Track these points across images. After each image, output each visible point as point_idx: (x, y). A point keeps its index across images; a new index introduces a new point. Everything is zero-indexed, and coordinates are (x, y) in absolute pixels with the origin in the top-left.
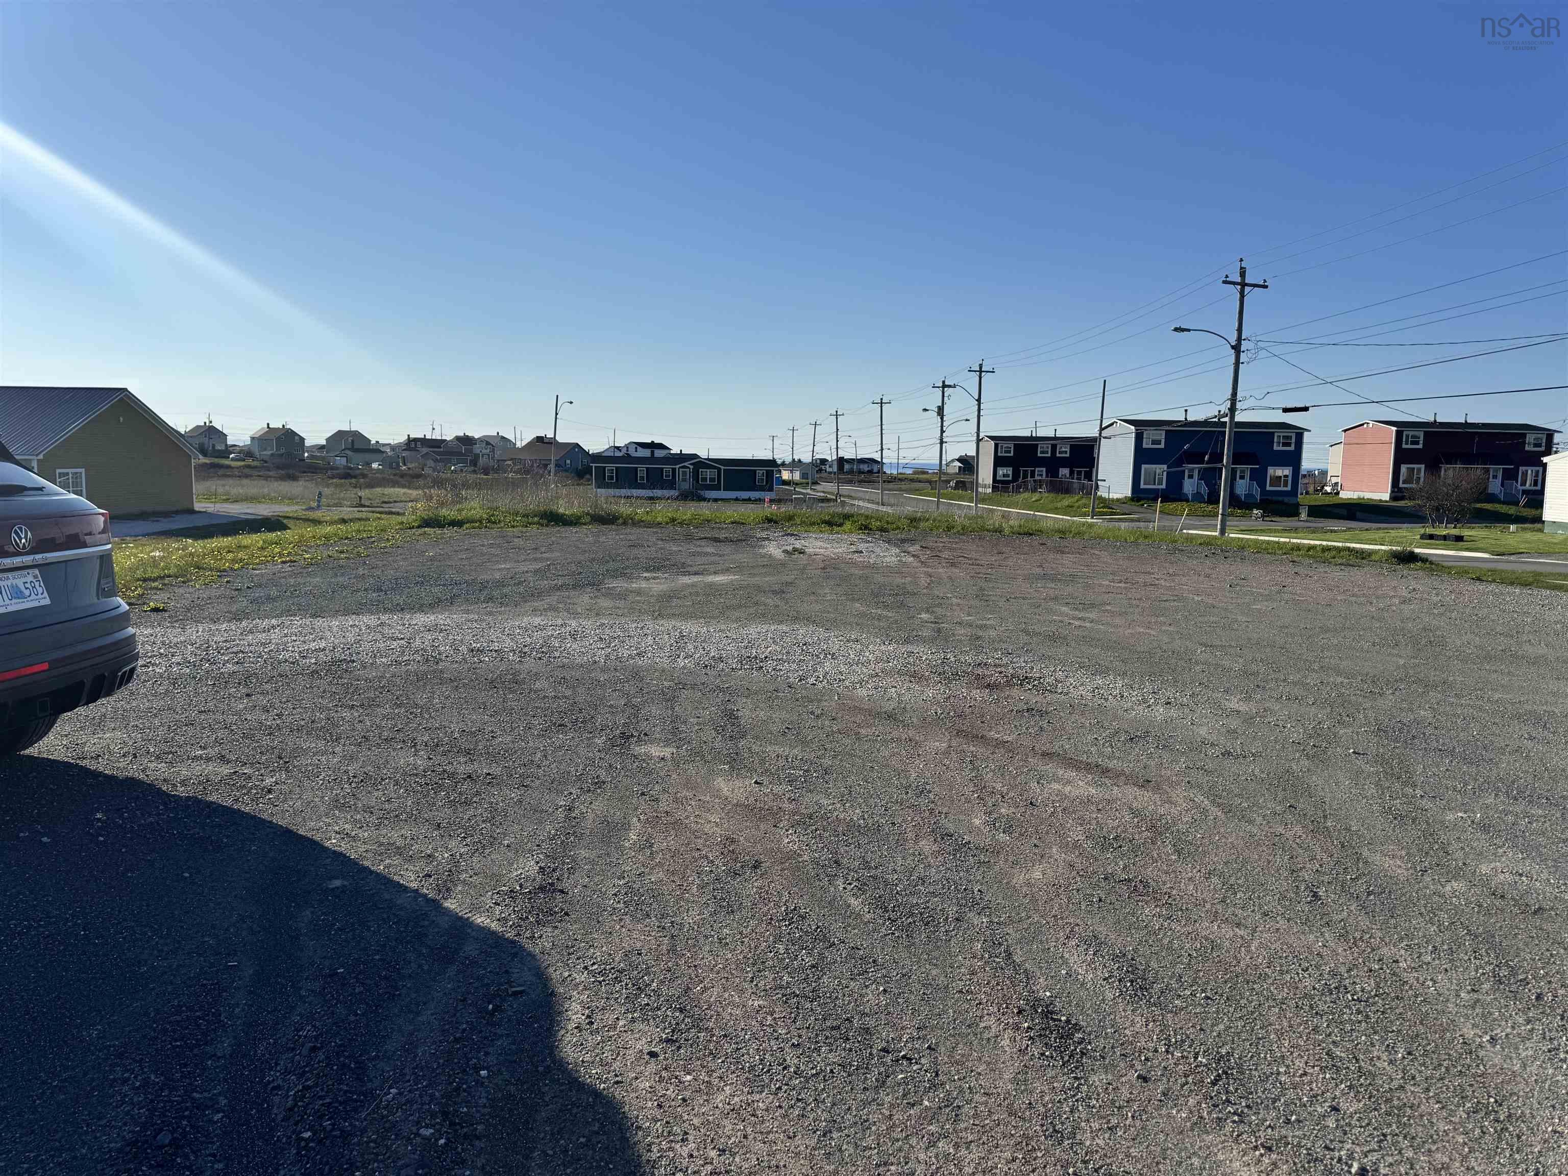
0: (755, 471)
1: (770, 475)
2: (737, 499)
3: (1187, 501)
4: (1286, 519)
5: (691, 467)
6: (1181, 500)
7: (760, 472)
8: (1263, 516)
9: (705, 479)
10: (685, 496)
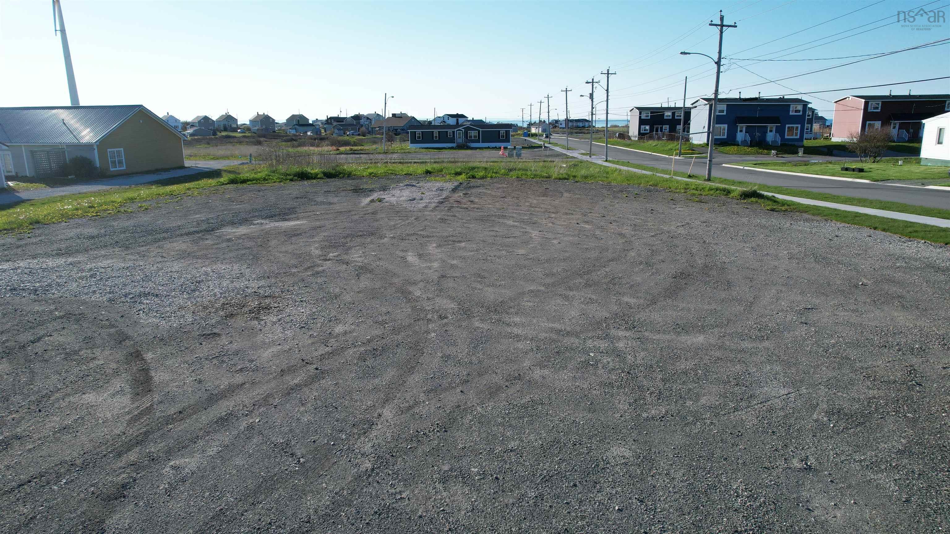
0: (499, 131)
1: (507, 133)
2: (489, 148)
3: (738, 145)
4: (791, 155)
5: (463, 130)
6: (734, 145)
7: (502, 131)
8: (777, 154)
9: (471, 137)
10: (461, 147)
